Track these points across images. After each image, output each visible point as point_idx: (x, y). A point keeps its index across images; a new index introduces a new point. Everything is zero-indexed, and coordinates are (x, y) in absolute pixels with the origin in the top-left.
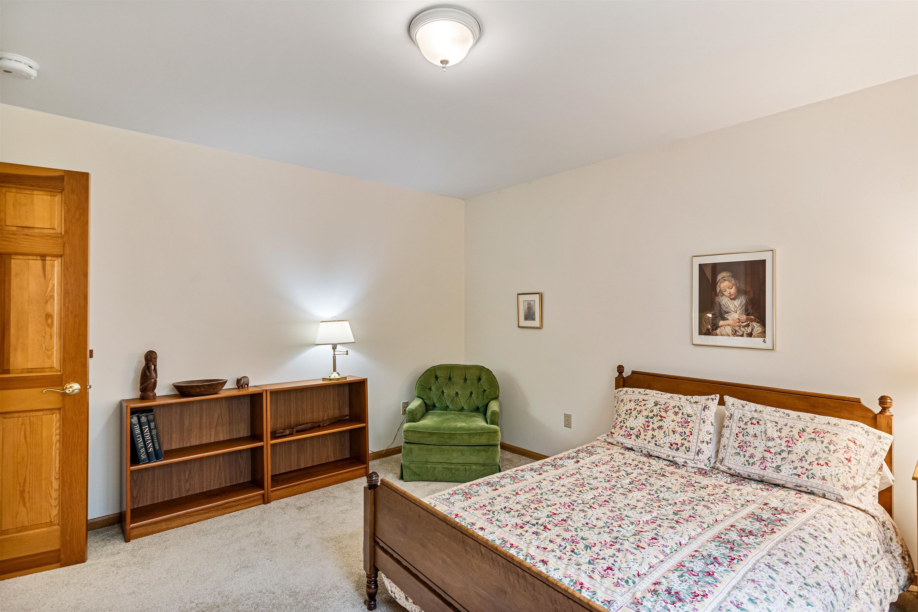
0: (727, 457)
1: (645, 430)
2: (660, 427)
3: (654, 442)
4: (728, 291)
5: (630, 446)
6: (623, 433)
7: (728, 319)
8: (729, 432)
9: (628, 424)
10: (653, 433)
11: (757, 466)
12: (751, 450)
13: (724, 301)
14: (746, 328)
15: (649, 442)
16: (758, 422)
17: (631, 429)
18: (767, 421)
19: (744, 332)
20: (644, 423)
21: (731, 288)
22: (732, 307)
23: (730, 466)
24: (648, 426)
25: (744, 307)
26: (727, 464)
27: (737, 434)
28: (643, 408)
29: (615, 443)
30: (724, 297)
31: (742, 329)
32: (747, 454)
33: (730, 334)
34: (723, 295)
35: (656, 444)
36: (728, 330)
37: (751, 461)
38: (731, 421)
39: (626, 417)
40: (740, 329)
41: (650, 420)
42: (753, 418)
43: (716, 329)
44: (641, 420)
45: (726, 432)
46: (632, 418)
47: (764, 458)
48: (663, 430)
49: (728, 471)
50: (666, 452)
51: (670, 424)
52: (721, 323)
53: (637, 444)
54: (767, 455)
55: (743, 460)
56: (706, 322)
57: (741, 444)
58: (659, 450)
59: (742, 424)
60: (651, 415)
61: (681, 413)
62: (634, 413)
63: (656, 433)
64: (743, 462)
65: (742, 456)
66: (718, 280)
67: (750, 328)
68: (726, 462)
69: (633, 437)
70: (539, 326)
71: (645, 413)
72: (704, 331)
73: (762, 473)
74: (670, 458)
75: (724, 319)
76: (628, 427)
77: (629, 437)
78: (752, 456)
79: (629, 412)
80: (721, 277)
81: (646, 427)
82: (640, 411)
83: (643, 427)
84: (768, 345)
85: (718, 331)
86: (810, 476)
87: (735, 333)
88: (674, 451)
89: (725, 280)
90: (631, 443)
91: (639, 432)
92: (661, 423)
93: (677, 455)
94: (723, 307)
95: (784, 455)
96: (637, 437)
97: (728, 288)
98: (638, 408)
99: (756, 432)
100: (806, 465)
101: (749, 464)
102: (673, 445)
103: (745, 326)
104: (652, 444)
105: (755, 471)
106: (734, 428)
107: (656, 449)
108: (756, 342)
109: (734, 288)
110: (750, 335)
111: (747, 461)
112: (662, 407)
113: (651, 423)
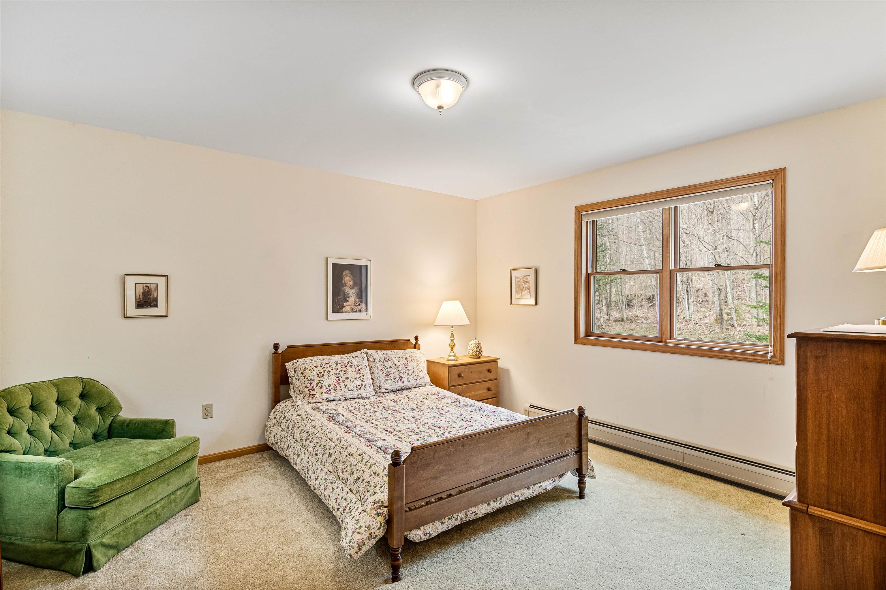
0: (382, 384)
1: (339, 384)
2: (347, 378)
3: (347, 389)
4: (349, 283)
5: (332, 399)
6: (325, 391)
7: (348, 302)
8: (376, 369)
9: (325, 383)
10: (344, 383)
11: (399, 382)
12: (392, 376)
13: (347, 289)
14: (358, 307)
15: (344, 390)
16: (389, 360)
17: (329, 386)
18: (393, 358)
19: (357, 309)
20: (336, 379)
21: (351, 282)
22: (351, 294)
23: (386, 388)
24: (339, 380)
25: (357, 294)
26: (384, 388)
27: (382, 369)
28: (330, 369)
29: (321, 401)
30: (347, 287)
31: (356, 307)
32: (392, 378)
33: (350, 311)
34: (346, 285)
35: (349, 390)
36: (349, 308)
37: (396, 380)
38: (375, 363)
39: (321, 379)
40: (355, 307)
41: (339, 375)
42: (385, 358)
43: (342, 308)
44: (333, 378)
45: (375, 370)
46: (326, 379)
47: (400, 377)
48: (349, 380)
49: (386, 391)
50: (355, 393)
51: (351, 374)
52: (345, 304)
53: (337, 395)
54: (401, 375)
55: (391, 382)
56: (336, 304)
57: (386, 374)
58: (352, 394)
59: (381, 363)
60: (337, 372)
61: (353, 365)
62: (326, 374)
63: (346, 383)
64: (392, 383)
65: (390, 380)
66: (343, 276)
67: (360, 307)
68: (383, 387)
69: (332, 391)
70: (165, 314)
71: (333, 372)
72: (335, 310)
73: (403, 385)
74: (360, 396)
75: (347, 301)
76: (326, 385)
77: (330, 392)
78: (395, 378)
79: (321, 374)
80: (345, 273)
81: (338, 381)
82: (329, 372)
83: (336, 381)
84: (368, 317)
85: (343, 309)
86: (420, 378)
87: (352, 311)
88: (359, 391)
89: (347, 276)
90: (332, 396)
91: (335, 386)
92: (346, 376)
93: (361, 392)
94: (346, 293)
95: (407, 372)
96: (335, 390)
97: (349, 281)
98: (327, 370)
99: (390, 365)
100: (416, 373)
101: (395, 383)
102: (358, 387)
103: (357, 306)
104: (347, 391)
105: (399, 385)
106: (378, 366)
107: (350, 394)
108: (363, 315)
109: (352, 281)
110: (360, 311)
111: (394, 381)
112: (342, 364)
113: (340, 377)
